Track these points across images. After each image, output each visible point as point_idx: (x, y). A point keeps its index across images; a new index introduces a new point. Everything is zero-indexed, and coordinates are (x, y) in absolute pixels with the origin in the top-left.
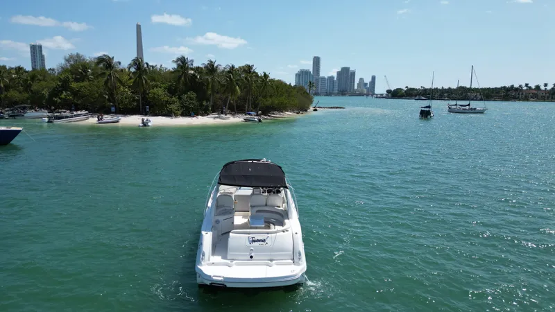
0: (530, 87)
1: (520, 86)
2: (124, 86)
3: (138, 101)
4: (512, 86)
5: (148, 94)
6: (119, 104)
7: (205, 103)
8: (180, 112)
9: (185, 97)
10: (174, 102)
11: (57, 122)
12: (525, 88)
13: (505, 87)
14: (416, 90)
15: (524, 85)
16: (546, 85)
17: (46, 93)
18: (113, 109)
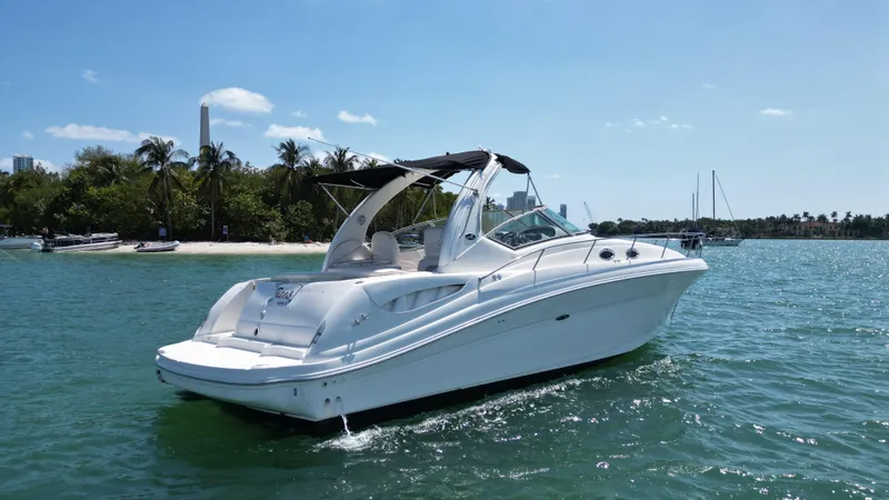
0: (812, 218)
1: (796, 216)
2: (184, 191)
3: (207, 217)
4: (784, 216)
5: (227, 205)
6: (173, 223)
7: (326, 221)
8: (284, 235)
9: (292, 209)
10: (273, 218)
11: (59, 250)
12: (803, 220)
13: (772, 218)
14: (635, 223)
15: (801, 215)
16: (834, 214)
17: (41, 206)
18: (163, 232)
